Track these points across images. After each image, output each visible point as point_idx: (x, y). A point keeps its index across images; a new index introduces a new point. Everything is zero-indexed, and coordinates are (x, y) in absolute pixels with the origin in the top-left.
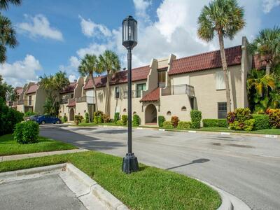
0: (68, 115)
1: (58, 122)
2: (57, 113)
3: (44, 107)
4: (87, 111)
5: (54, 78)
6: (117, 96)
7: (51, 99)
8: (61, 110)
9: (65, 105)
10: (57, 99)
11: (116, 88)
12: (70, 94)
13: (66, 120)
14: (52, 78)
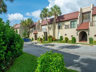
0: (34, 38)
1: (30, 41)
2: (29, 37)
3: (23, 34)
4: (44, 36)
5: (27, 21)
6: (59, 27)
7: (26, 31)
8: (30, 35)
9: (32, 33)
10: (28, 31)
11: (58, 24)
12: (34, 28)
13: (33, 40)
14: (26, 21)
